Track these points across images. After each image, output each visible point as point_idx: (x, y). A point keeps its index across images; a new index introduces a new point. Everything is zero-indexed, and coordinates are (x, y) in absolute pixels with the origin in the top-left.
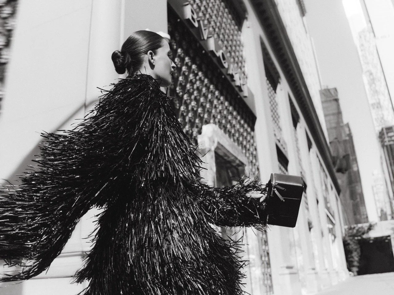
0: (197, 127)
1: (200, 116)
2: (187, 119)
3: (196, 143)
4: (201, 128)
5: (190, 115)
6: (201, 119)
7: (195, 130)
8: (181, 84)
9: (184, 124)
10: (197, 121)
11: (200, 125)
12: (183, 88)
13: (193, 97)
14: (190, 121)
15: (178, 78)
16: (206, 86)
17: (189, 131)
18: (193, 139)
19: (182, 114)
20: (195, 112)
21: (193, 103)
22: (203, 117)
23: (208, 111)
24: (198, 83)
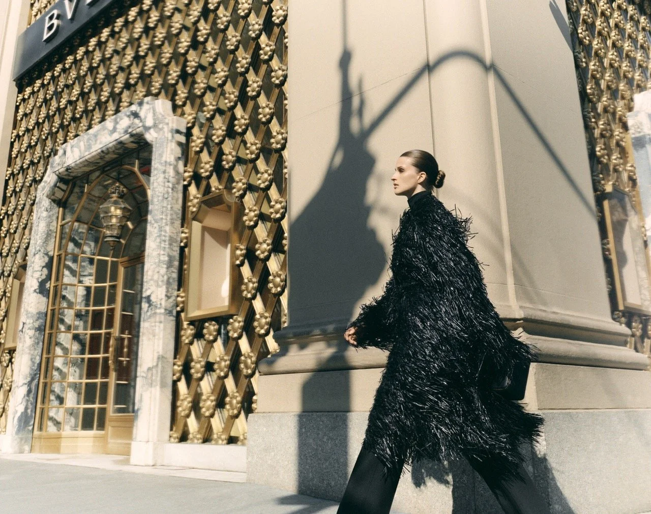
0: (623, 98)
1: (625, 76)
2: (603, 85)
3: (625, 127)
4: (632, 100)
5: (607, 76)
6: (630, 82)
7: (620, 105)
8: (585, 21)
9: (598, 95)
10: (622, 86)
11: (627, 94)
12: (591, 27)
13: (609, 43)
14: (609, 87)
15: (578, 10)
16: (632, 18)
17: (609, 105)
18: (617, 121)
19: (593, 77)
20: (616, 71)
21: (611, 54)
22: (633, 79)
23: (640, 66)
24: (616, 14)
